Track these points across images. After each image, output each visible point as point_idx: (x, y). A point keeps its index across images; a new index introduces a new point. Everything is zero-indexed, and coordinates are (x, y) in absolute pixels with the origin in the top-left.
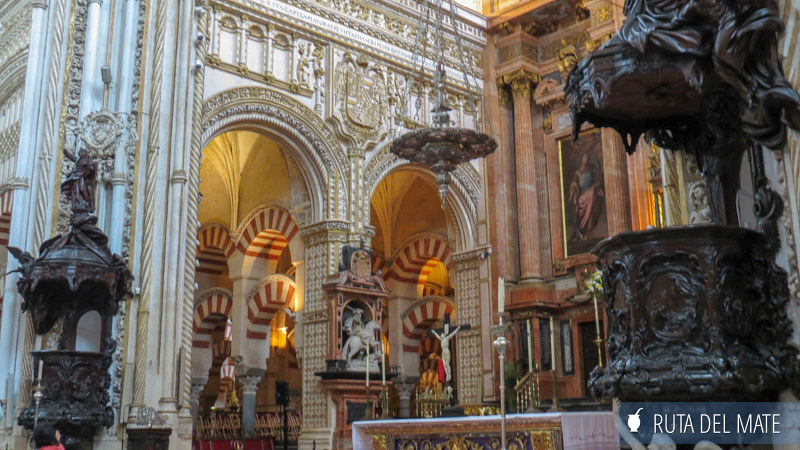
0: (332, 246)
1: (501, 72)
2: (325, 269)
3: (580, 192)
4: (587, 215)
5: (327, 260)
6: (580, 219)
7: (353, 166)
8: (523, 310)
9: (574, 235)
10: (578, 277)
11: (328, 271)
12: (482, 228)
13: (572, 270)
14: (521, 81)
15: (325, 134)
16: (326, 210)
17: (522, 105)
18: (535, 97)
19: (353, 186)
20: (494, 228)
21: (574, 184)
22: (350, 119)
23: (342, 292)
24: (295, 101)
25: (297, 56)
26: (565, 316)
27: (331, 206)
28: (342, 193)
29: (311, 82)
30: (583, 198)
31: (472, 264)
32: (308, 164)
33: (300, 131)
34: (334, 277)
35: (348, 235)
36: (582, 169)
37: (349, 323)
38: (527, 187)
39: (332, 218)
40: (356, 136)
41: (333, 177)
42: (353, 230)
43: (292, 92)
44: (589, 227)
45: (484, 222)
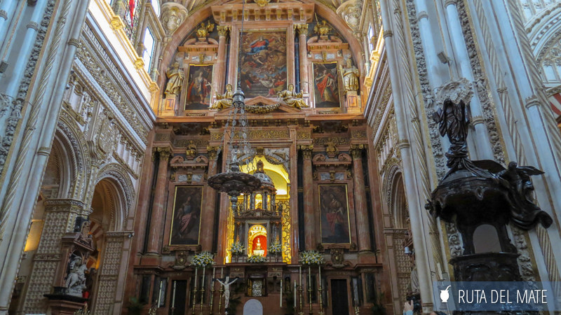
0: (71, 215)
1: (156, 145)
2: (63, 228)
3: (184, 214)
4: (186, 226)
5: (66, 223)
6: (181, 227)
7: (92, 171)
8: (148, 269)
9: (176, 235)
10: (177, 257)
11: (64, 230)
12: (130, 222)
13: (173, 253)
14: (167, 153)
15: (85, 149)
16: (72, 193)
17: (163, 165)
18: (171, 162)
19: (90, 183)
20: (138, 223)
21: (181, 209)
22: (99, 145)
23: (75, 244)
24: (77, 125)
25: (83, 101)
26: (165, 275)
27: (76, 191)
28: (83, 185)
29: (85, 117)
30: (185, 217)
31: (119, 240)
32: (68, 163)
33: (72, 142)
34: (70, 234)
35: (81, 211)
36: (187, 203)
37: (73, 264)
38: (159, 206)
39: (74, 198)
40: (99, 156)
41: (81, 175)
42: (85, 208)
43: (76, 120)
44: (186, 232)
45: (132, 218)
